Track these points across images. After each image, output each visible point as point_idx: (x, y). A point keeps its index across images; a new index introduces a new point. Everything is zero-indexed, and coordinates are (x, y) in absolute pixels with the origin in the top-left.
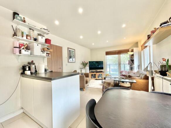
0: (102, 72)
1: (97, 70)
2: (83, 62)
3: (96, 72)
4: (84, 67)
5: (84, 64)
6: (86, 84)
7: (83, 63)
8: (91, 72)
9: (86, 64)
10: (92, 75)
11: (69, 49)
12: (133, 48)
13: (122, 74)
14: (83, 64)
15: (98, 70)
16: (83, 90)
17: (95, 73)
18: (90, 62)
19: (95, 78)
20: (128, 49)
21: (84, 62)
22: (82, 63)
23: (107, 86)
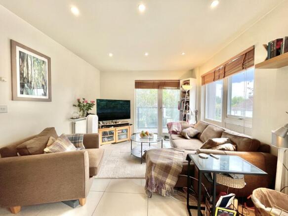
0: (127, 124)
1: (118, 121)
2: (79, 101)
3: (115, 126)
4: (81, 113)
5: (83, 107)
6: (91, 177)
7: (80, 103)
8: (102, 126)
9: (90, 106)
10: (105, 134)
11: (18, 49)
12: (188, 79)
13: (171, 130)
14: (79, 106)
15: (120, 122)
16: (81, 204)
17: (112, 129)
18: (99, 102)
19: (113, 140)
20: (178, 79)
21: (82, 101)
22: (77, 104)
23: (160, 177)
